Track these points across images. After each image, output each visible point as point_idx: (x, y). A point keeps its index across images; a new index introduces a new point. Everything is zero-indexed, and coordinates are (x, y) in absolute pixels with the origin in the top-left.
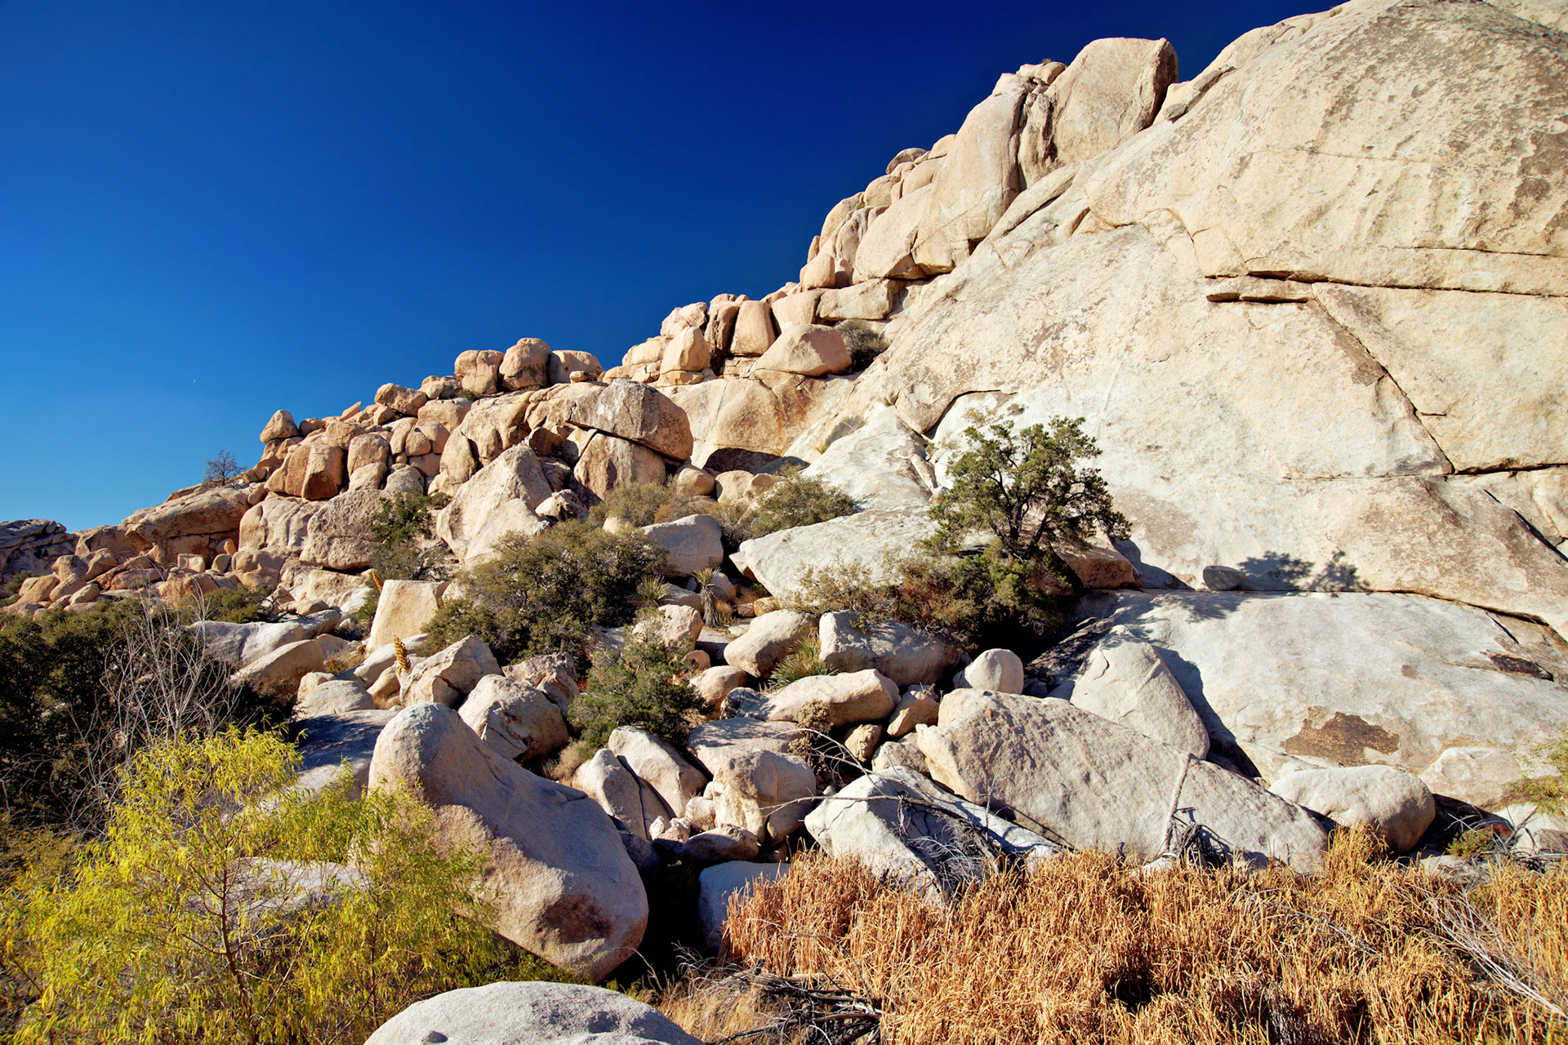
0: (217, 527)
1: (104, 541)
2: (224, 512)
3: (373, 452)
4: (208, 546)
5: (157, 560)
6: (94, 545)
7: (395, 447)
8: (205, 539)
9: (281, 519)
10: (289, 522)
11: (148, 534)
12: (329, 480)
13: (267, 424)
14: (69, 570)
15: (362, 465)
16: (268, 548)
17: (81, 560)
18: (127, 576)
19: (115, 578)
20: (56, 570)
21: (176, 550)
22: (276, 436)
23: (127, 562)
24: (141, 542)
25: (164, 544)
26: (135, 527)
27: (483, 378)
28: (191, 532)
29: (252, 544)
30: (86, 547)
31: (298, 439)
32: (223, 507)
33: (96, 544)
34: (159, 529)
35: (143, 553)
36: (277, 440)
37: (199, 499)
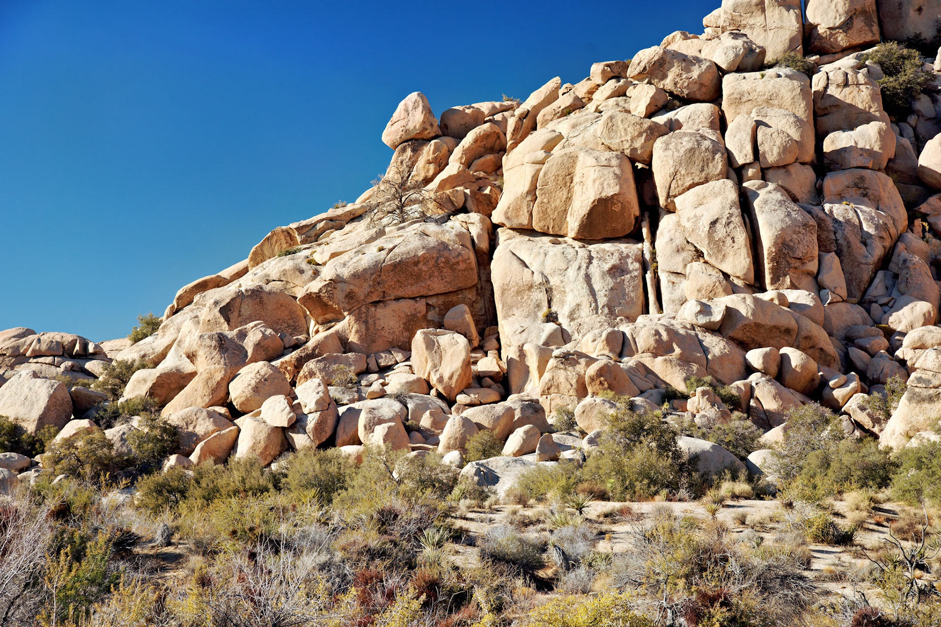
0: (438, 286)
1: (246, 308)
2: (447, 261)
3: (705, 163)
4: (425, 317)
5: (353, 338)
6: (233, 316)
7: (742, 155)
8: (421, 305)
9: (572, 272)
10: (588, 278)
11: (339, 295)
12: (624, 208)
13: (396, 115)
14: (217, 357)
15: (687, 184)
16: (560, 320)
17: (232, 340)
18: (322, 365)
19: (305, 369)
20: (192, 357)
21: (381, 323)
22: (412, 135)
23: (311, 344)
24: (319, 310)
25: (360, 314)
26: (315, 286)
27: (780, 31)
28: (400, 293)
29: (525, 313)
30: (222, 320)
31: (449, 140)
32: (446, 254)
33: (236, 314)
34: (356, 290)
35: (321, 328)
36: (415, 142)
37: (400, 240)
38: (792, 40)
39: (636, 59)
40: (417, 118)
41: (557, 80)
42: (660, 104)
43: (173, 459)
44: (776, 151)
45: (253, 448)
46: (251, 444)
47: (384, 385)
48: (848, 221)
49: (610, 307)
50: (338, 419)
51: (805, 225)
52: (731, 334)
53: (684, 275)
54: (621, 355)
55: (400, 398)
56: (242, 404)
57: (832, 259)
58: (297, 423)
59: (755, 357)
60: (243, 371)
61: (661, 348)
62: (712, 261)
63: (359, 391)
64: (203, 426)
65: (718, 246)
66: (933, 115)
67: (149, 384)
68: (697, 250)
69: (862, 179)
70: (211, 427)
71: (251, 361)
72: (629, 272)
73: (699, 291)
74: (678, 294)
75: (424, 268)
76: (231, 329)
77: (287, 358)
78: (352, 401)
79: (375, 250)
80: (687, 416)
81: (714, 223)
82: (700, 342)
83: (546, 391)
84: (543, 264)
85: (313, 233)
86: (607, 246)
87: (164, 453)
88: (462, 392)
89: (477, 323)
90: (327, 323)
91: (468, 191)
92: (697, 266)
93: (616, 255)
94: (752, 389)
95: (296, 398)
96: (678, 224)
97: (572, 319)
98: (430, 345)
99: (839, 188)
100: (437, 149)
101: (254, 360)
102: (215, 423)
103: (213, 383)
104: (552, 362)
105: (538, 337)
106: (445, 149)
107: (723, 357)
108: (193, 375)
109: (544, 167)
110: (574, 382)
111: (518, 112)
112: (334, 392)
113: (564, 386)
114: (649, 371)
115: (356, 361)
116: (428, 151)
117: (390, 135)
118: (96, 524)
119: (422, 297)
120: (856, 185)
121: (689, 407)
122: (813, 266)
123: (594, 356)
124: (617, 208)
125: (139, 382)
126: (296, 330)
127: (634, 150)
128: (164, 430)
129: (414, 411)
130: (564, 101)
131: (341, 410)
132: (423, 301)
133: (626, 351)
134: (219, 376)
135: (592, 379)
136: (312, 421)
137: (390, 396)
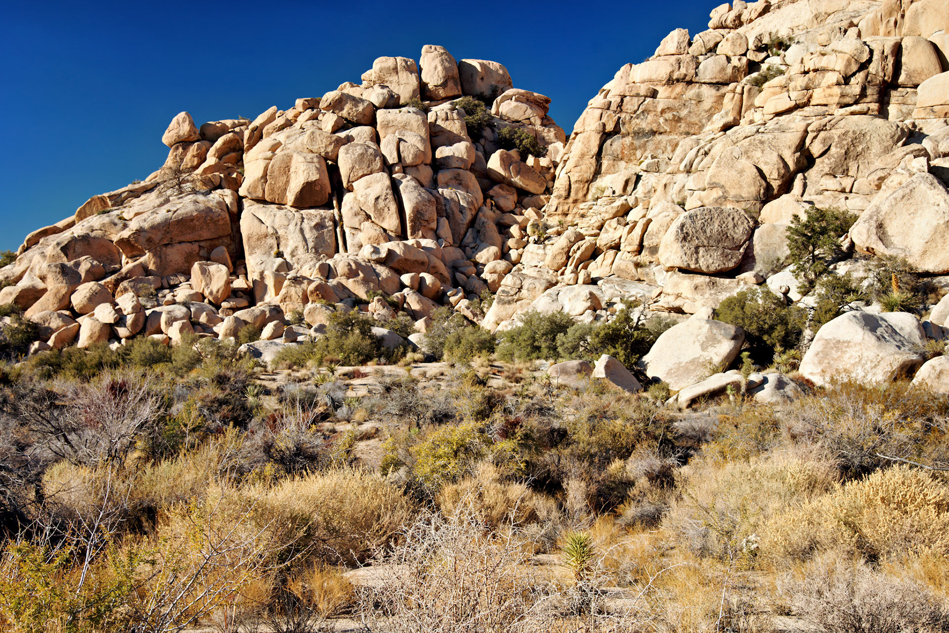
0: (206, 234)
1: (79, 248)
2: (212, 219)
3: (371, 162)
4: (198, 254)
5: (152, 267)
6: (70, 252)
7: (392, 159)
8: (195, 247)
9: (292, 227)
10: (302, 231)
11: (142, 240)
12: (322, 188)
13: (171, 126)
14: (61, 278)
15: (360, 175)
16: (285, 256)
17: (70, 268)
18: (132, 284)
19: (121, 286)
20: (43, 278)
21: (170, 258)
22: (182, 139)
23: (124, 270)
24: (129, 249)
25: (156, 251)
26: (126, 234)
27: (408, 86)
28: (182, 239)
29: (263, 252)
30: (63, 255)
31: (206, 143)
32: (211, 214)
33: (72, 251)
34: (153, 236)
35: (130, 261)
36: (184, 143)
37: (181, 205)
38: (414, 91)
39: (324, 98)
40: (185, 128)
41: (274, 108)
42: (340, 125)
43: (36, 345)
44: (411, 156)
45: (91, 337)
46: (89, 334)
47: (174, 296)
48: (452, 199)
49: (316, 248)
50: (147, 318)
51: (429, 201)
52: (391, 265)
53: (360, 230)
54: (328, 278)
55: (185, 304)
56: (81, 309)
57: (444, 221)
58: (120, 320)
59: (406, 278)
60: (80, 288)
61: (352, 273)
62: (376, 221)
63: (157, 300)
64: (55, 323)
65: (380, 212)
66: (492, 139)
67: (14, 296)
68: (367, 214)
69: (458, 174)
70: (61, 324)
71: (84, 282)
72: (326, 227)
73: (369, 239)
74: (356, 241)
75: (197, 223)
76: (69, 261)
77: (108, 279)
78: (153, 307)
79: (165, 211)
80: (369, 314)
81: (377, 199)
82: (374, 270)
83: (284, 300)
84: (273, 221)
85: (119, 200)
86: (312, 211)
87: (31, 341)
88: (224, 301)
89: (231, 257)
90: (134, 257)
91: (222, 175)
92: (367, 224)
93: (318, 217)
94: (405, 298)
95: (117, 305)
96: (355, 198)
97: (293, 256)
98: (204, 272)
99: (446, 179)
100: (199, 148)
101: (86, 281)
102: (63, 321)
103: (61, 295)
104: (286, 283)
105: (272, 267)
106: (204, 148)
107: (387, 279)
108: (45, 290)
109: (272, 162)
110: (300, 294)
111: (250, 127)
112: (142, 301)
113: (294, 297)
114: (345, 288)
115: (154, 282)
116: (193, 149)
117: (167, 138)
118: (31, 387)
119: (196, 241)
120: (455, 178)
121: (370, 309)
122: (434, 225)
123: (312, 278)
124: (318, 188)
125: (7, 295)
126: (113, 261)
127: (327, 153)
128: (28, 325)
129: (195, 313)
130: (279, 121)
131: (148, 312)
132: (197, 244)
133: (331, 275)
134: (64, 291)
135: (312, 293)
136: (130, 319)
137: (179, 303)
